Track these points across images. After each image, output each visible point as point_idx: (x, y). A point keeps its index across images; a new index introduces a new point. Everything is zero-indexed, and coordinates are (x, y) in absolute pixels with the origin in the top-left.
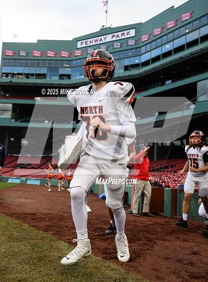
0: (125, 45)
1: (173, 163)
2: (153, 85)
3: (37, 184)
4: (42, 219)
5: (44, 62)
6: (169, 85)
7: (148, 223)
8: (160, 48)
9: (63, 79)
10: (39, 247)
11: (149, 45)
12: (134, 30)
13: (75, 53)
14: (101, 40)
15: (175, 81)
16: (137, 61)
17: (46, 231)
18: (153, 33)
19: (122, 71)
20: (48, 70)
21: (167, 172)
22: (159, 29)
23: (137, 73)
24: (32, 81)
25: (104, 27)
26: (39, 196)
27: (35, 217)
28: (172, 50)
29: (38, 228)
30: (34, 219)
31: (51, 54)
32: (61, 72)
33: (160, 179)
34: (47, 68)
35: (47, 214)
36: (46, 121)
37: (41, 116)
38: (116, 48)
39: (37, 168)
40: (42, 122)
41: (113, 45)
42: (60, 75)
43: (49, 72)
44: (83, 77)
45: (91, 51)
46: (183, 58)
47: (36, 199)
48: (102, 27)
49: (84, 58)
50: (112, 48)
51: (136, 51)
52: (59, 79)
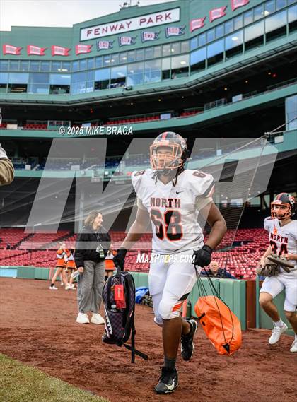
0: (162, 35)
1: (248, 235)
2: (211, 104)
3: (10, 276)
4: (19, 340)
5: (24, 63)
6: (239, 103)
7: (204, 341)
8: (223, 40)
9: (57, 93)
10: (13, 390)
11: (204, 36)
12: (178, 10)
13: (77, 49)
14: (122, 27)
15: (248, 96)
16: (183, 62)
17: (27, 360)
18: (210, 16)
19: (158, 79)
20: (30, 77)
21: (238, 251)
22: (220, 10)
23: (183, 83)
24: (3, 96)
25: (127, 6)
26: (15, 298)
27: (8, 335)
28: (242, 45)
29: (12, 355)
30: (5, 339)
31: (37, 50)
32: (54, 80)
33: (227, 264)
34: (27, 75)
35: (28, 330)
36: (27, 166)
37: (19, 156)
38: (146, 41)
39: (12, 249)
40: (21, 168)
41: (142, 36)
42: (51, 85)
43: (32, 80)
44: (91, 89)
45: (104, 45)
46: (260, 59)
47: (9, 303)
48: (123, 6)
49: (92, 58)
50: (140, 40)
51: (181, 45)
52: (51, 93)
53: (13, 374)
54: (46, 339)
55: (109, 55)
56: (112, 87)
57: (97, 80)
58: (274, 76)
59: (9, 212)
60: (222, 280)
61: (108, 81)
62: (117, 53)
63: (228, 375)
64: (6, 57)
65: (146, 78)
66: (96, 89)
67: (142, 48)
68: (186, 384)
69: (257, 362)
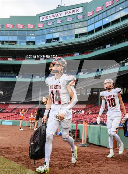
0: (75, 19)
2: (96, 49)
3: (9, 124)
4: (14, 152)
5: (15, 32)
6: (109, 48)
8: (102, 21)
9: (29, 45)
11: (93, 19)
12: (82, 7)
13: (38, 25)
14: (57, 15)
15: (113, 45)
16: (84, 30)
17: (17, 162)
18: (96, 10)
19: (74, 38)
20: (18, 38)
22: (101, 7)
23: (84, 40)
24: (6, 46)
25: (59, 6)
26: (12, 134)
27: (9, 150)
28: (110, 23)
29: (11, 159)
30: (8, 152)
31: (21, 26)
32: (28, 39)
34: (17, 37)
35: (17, 148)
36: (16, 76)
37: (13, 72)
38: (68, 21)
39: (10, 112)
40: (14, 77)
41: (66, 19)
42: (27, 41)
43: (19, 39)
44: (44, 43)
45: (50, 23)
46: (118, 29)
47: (9, 136)
48: (58, 6)
49: (45, 29)
50: (66, 21)
51: (83, 23)
52: (27, 45)
53: (11, 167)
54: (25, 152)
55: (52, 28)
56: (53, 42)
57: (47, 39)
58: (125, 36)
59: (9, 97)
60: (102, 126)
61: (51, 39)
62: (55, 27)
63: (105, 169)
64: (7, 29)
65: (68, 38)
66: (46, 42)
67: (66, 25)
68: (87, 173)
69: (118, 163)
